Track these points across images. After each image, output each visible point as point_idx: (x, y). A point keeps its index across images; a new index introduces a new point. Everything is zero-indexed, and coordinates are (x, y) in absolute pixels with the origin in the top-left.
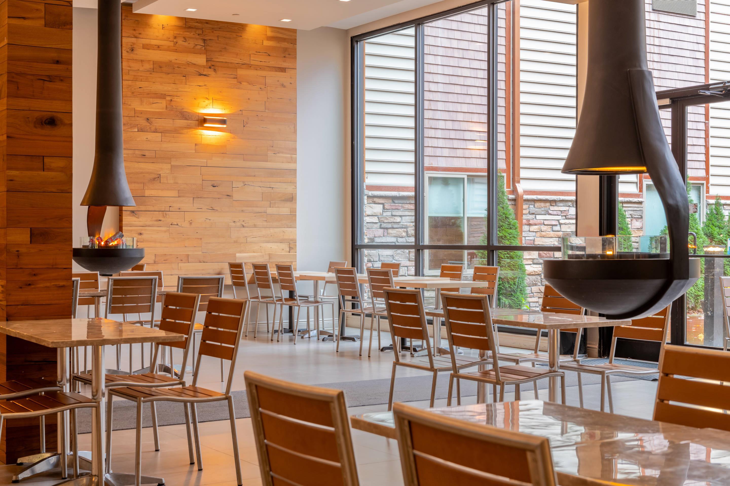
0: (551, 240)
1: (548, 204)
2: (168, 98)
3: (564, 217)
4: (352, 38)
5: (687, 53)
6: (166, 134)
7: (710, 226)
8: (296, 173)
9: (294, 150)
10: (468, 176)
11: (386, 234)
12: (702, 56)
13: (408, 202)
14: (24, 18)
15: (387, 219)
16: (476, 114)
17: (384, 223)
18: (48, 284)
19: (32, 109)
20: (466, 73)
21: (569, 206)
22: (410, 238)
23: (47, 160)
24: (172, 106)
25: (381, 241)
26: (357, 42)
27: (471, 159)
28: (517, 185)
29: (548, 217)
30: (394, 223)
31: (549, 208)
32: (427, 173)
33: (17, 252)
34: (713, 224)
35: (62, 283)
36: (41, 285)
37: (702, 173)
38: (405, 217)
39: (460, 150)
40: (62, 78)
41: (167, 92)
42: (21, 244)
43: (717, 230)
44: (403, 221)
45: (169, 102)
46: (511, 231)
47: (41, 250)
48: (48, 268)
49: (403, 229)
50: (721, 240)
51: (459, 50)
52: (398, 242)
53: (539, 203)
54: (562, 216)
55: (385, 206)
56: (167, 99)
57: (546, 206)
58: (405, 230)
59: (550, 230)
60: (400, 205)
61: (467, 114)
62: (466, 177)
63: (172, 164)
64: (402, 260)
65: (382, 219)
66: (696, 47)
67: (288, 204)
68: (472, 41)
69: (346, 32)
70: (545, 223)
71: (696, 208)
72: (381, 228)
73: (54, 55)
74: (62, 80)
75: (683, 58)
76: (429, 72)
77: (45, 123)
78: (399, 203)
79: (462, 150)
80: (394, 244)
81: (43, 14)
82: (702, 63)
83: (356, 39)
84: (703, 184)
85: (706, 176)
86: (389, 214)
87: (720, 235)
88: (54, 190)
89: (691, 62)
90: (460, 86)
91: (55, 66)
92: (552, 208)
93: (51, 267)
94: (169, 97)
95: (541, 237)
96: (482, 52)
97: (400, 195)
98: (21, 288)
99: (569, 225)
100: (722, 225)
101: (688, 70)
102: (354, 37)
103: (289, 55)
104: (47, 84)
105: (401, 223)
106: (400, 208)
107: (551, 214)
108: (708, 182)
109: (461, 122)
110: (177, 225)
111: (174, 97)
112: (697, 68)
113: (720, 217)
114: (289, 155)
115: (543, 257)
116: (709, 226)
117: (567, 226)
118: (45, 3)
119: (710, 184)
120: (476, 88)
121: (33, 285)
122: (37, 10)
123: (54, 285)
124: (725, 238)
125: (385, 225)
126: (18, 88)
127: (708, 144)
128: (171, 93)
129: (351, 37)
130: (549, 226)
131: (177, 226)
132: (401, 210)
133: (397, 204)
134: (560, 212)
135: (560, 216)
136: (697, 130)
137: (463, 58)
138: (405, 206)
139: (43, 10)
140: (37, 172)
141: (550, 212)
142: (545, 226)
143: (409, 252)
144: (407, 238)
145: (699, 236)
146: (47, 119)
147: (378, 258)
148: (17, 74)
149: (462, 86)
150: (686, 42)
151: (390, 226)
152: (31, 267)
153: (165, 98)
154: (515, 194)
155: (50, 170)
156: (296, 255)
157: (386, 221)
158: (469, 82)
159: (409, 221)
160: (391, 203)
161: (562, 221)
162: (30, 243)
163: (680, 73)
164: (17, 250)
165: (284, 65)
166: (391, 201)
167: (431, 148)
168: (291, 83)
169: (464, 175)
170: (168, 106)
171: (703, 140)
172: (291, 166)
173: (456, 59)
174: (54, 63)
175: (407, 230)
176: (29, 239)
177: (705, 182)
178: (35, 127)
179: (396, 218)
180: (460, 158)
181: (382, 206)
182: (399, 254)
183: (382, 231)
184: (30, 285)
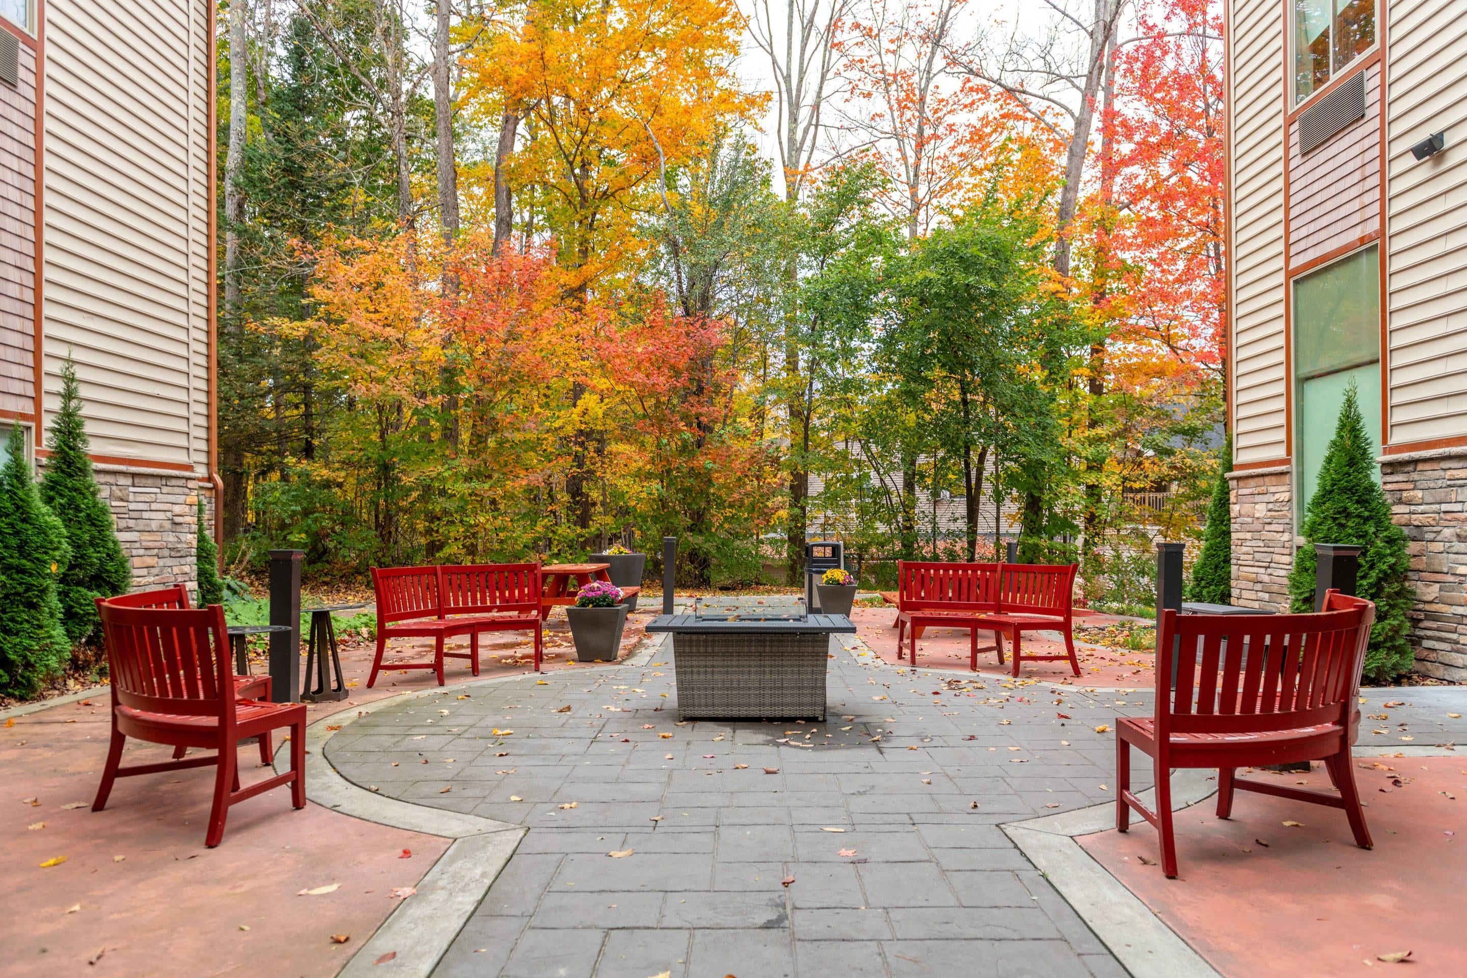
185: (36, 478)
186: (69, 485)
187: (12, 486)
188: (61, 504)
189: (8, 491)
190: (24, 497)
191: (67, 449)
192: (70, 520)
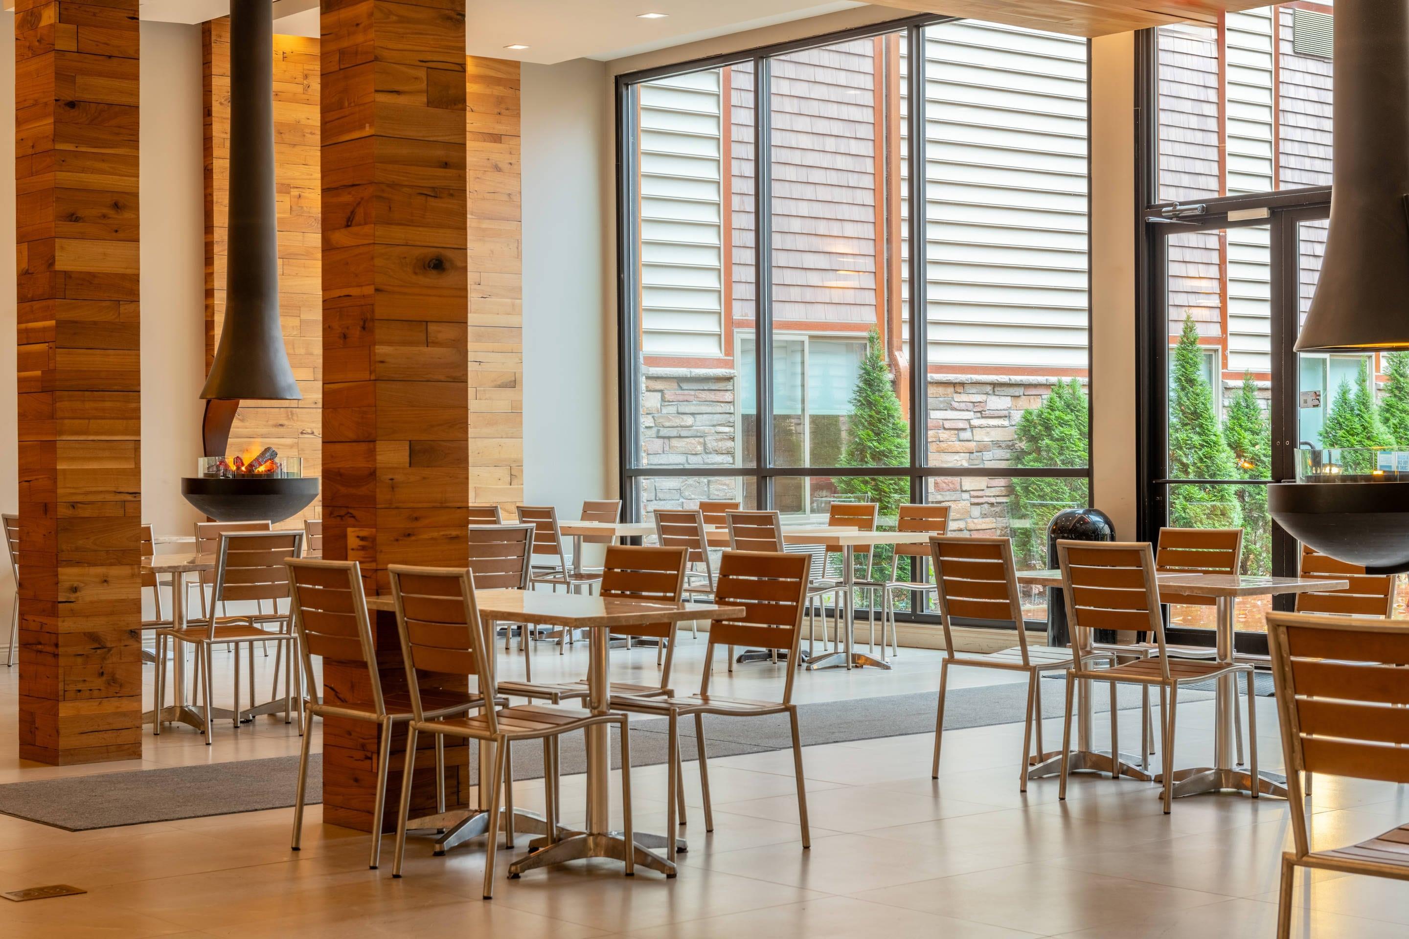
0: (957, 457)
1: (950, 390)
2: (295, 192)
3: (979, 415)
4: (618, 79)
5: (1187, 106)
6: (290, 260)
7: (1236, 428)
8: (521, 334)
9: (516, 291)
10: (811, 337)
11: (667, 448)
12: (1212, 110)
13: (706, 388)
14: (398, 92)
15: (669, 420)
16: (822, 220)
17: (664, 427)
18: (435, 535)
19: (410, 243)
20: (805, 141)
21: (987, 394)
22: (710, 456)
23: (432, 328)
24: (302, 207)
25: (659, 463)
26: (627, 85)
27: (816, 304)
28: (897, 353)
29: (950, 414)
30: (681, 427)
31: (953, 398)
32: (738, 332)
33: (390, 481)
34: (1241, 426)
35: (454, 533)
36: (425, 536)
37: (1215, 331)
38: (701, 416)
39: (796, 288)
40: (451, 192)
41: (292, 181)
42: (396, 468)
43: (1248, 436)
44: (698, 423)
45: (296, 199)
46: (899, 440)
47: (424, 478)
48: (434, 507)
49: (697, 439)
50: (1257, 455)
51: (792, 98)
52: (689, 464)
53: (935, 388)
54: (974, 412)
55: (666, 396)
56: (292, 193)
57: (947, 394)
58: (701, 440)
59: (954, 439)
60: (692, 393)
61: (807, 220)
62: (806, 339)
63: (303, 317)
64: (696, 497)
65: (661, 420)
66: (1202, 94)
67: (508, 393)
68: (815, 82)
69: (605, 65)
70: (947, 426)
71: (1318, 399)
72: (658, 437)
73: (439, 153)
74: (452, 195)
75: (1181, 115)
76: (740, 140)
77: (429, 267)
78: (690, 390)
79: (799, 288)
80: (682, 467)
81: (424, 86)
82: (1213, 125)
83: (625, 80)
84: (1216, 351)
85: (1222, 335)
86: (672, 409)
87: (1254, 445)
88: (442, 378)
89: (1194, 122)
90: (795, 167)
91: (441, 172)
92: (957, 398)
93: (438, 505)
94: (295, 190)
95: (939, 452)
96: (833, 104)
97: (693, 374)
98: (397, 540)
99: (988, 429)
100: (1257, 427)
101: (1190, 136)
102: (621, 76)
103: (507, 109)
104: (432, 202)
105: (694, 428)
106: (692, 398)
107: (956, 410)
108: (1225, 348)
109: (797, 236)
110: (313, 433)
111: (304, 191)
112: (1204, 132)
113: (1252, 412)
114: (509, 301)
115: (943, 489)
116: (1233, 429)
117: (984, 431)
118: (428, 68)
119: (1228, 351)
120: (823, 171)
121: (414, 535)
122: (416, 78)
123: (443, 535)
124: (1263, 452)
125: (665, 431)
126: (390, 208)
127: (1224, 276)
128: (299, 183)
129: (616, 77)
130: (952, 432)
131: (312, 436)
132: (694, 402)
133: (686, 392)
134: (971, 404)
135: (972, 413)
136: (1206, 249)
137: (800, 114)
138: (700, 395)
139: (425, 78)
140: (417, 348)
141: (955, 405)
142: (945, 431)
143: (709, 482)
144: (705, 456)
145: (1220, 448)
146: (431, 261)
147: (654, 494)
148: (389, 186)
149: (799, 168)
150: (1186, 85)
151: (674, 432)
152: (411, 505)
153: (289, 193)
154: (894, 371)
155: (436, 344)
156: (522, 489)
157: (667, 424)
158: (811, 159)
159: (708, 423)
160: (675, 390)
161: (975, 422)
162: (408, 465)
163: (1176, 143)
164: (391, 477)
165: (500, 129)
166: (675, 385)
167: (744, 284)
168: (511, 164)
169: (802, 336)
170: (294, 207)
171: (1216, 268)
172: (513, 320)
173: (788, 116)
174: (440, 167)
175: (705, 441)
176: (408, 460)
177: (1219, 347)
178: (416, 273)
179: (685, 417)
180: (796, 304)
181: (659, 395)
182: (691, 485)
183: (661, 441)
184: (409, 535)
185: (1377, 401)
186: (1400, 408)
187: (1361, 411)
188: (1394, 424)
189: (1358, 415)
190: (1368, 419)
191: (1398, 377)
192: (1401, 438)
